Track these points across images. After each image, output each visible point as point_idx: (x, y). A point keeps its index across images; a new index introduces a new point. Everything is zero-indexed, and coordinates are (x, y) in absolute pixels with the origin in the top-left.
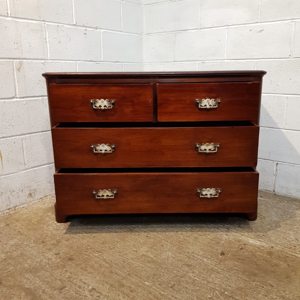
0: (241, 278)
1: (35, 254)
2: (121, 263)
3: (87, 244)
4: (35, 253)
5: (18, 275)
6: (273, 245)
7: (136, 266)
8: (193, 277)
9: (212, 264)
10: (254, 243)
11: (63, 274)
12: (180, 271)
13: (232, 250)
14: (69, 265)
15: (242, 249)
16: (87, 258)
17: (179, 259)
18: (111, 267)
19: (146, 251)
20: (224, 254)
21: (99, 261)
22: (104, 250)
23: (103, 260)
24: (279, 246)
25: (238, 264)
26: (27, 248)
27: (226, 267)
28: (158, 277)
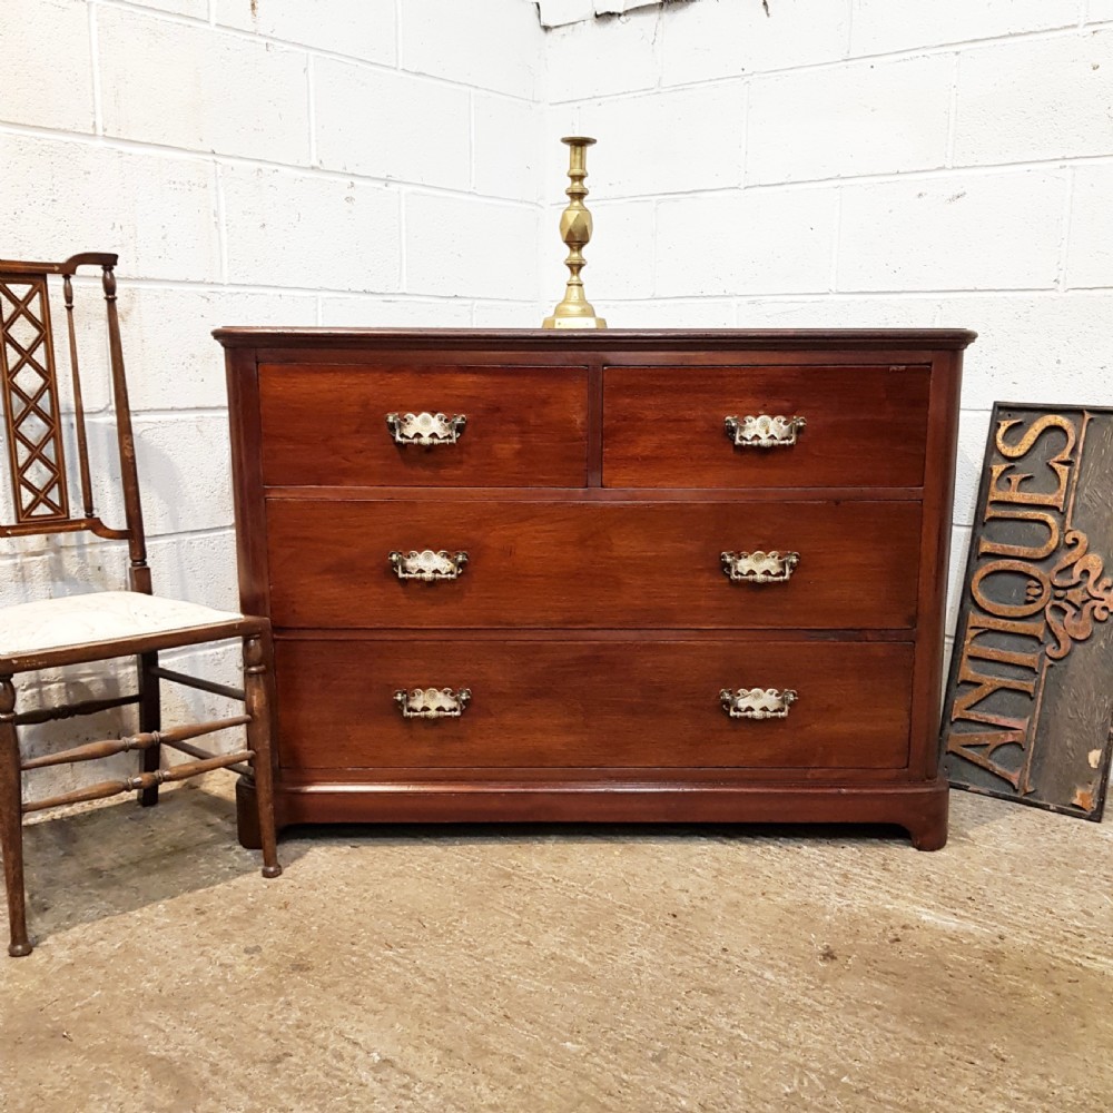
0: (894, 1032)
1: (174, 951)
2: (475, 982)
3: (355, 919)
4: (175, 947)
5: (121, 1017)
6: (1004, 929)
7: (531, 992)
8: (728, 1028)
9: (792, 989)
10: (939, 921)
11: (279, 1013)
12: (683, 1008)
13: (860, 945)
14: (295, 987)
15: (898, 940)
16: (357, 965)
17: (679, 970)
18: (442, 992)
19: (561, 943)
20: (833, 958)
21: (399, 974)
22: (415, 940)
23: (413, 971)
24: (1026, 933)
25: (884, 988)
26: (146, 930)
27: (841, 1000)
28: (606, 1026)
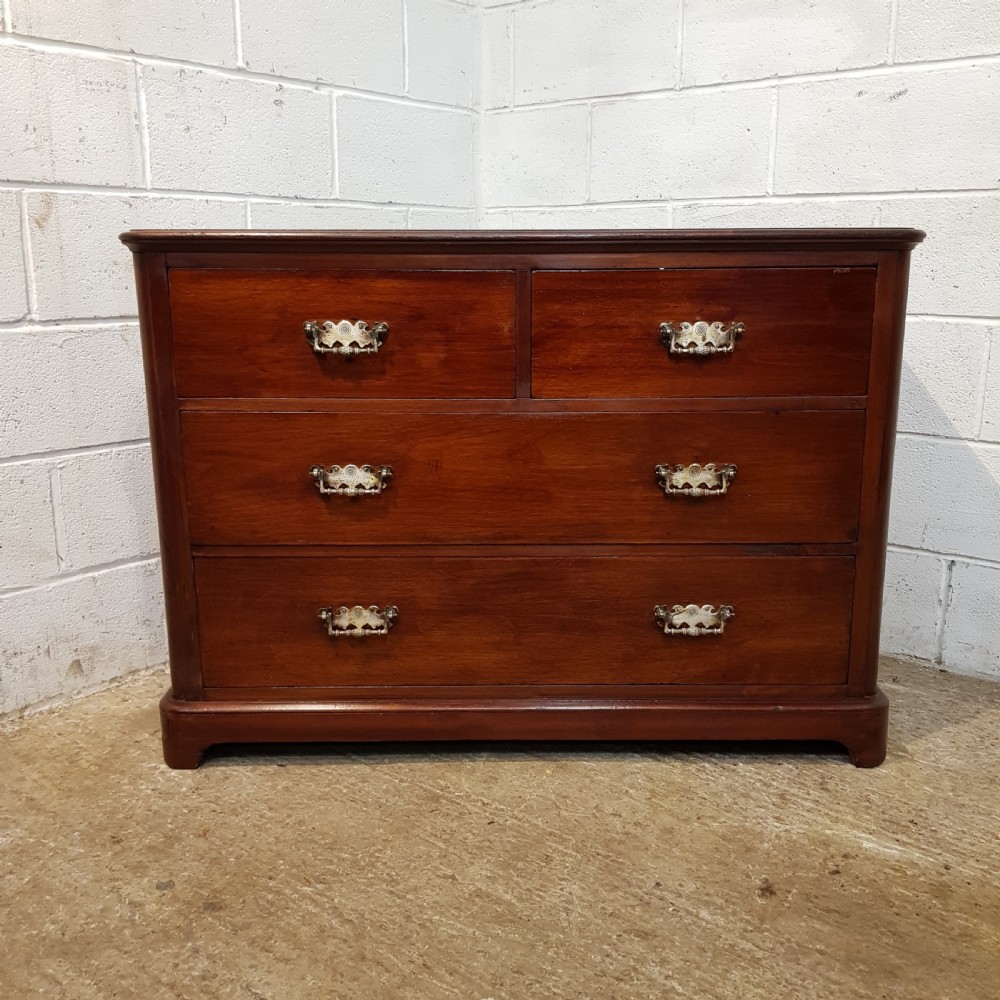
0: (837, 983)
1: (84, 886)
2: (394, 923)
3: (275, 848)
4: (85, 882)
5: (18, 966)
6: (949, 858)
7: (454, 936)
8: (661, 980)
9: (730, 931)
10: (881, 849)
11: (185, 962)
12: (614, 954)
13: (800, 877)
14: (205, 930)
15: (837, 872)
16: (272, 904)
17: (610, 910)
18: (359, 937)
19: (488, 877)
20: (772, 893)
21: (316, 915)
22: (335, 874)
23: (330, 911)
24: (972, 862)
25: (826, 929)
26: (58, 862)
27: (782, 944)
28: (531, 977)
